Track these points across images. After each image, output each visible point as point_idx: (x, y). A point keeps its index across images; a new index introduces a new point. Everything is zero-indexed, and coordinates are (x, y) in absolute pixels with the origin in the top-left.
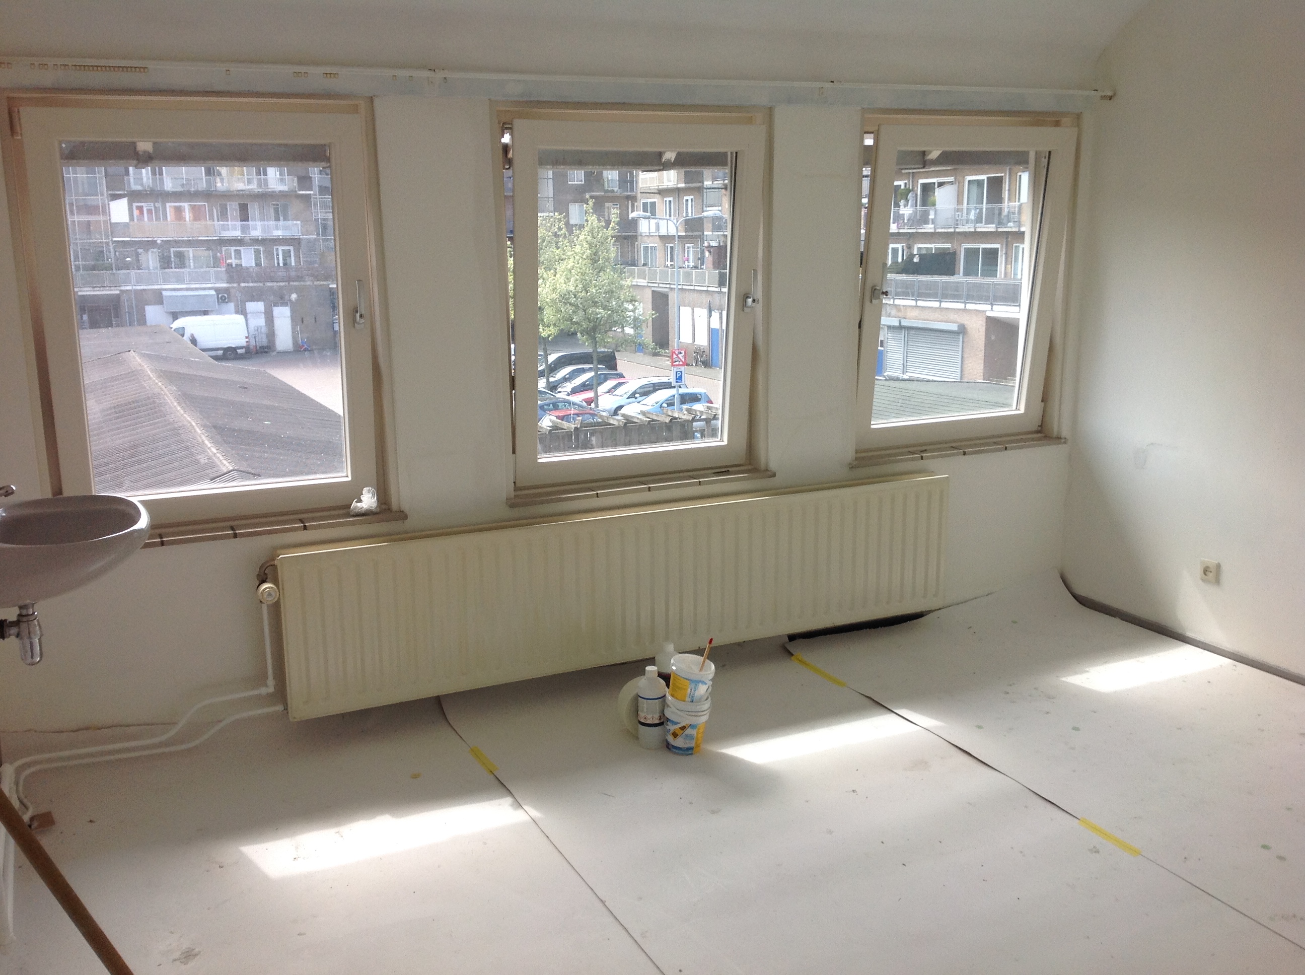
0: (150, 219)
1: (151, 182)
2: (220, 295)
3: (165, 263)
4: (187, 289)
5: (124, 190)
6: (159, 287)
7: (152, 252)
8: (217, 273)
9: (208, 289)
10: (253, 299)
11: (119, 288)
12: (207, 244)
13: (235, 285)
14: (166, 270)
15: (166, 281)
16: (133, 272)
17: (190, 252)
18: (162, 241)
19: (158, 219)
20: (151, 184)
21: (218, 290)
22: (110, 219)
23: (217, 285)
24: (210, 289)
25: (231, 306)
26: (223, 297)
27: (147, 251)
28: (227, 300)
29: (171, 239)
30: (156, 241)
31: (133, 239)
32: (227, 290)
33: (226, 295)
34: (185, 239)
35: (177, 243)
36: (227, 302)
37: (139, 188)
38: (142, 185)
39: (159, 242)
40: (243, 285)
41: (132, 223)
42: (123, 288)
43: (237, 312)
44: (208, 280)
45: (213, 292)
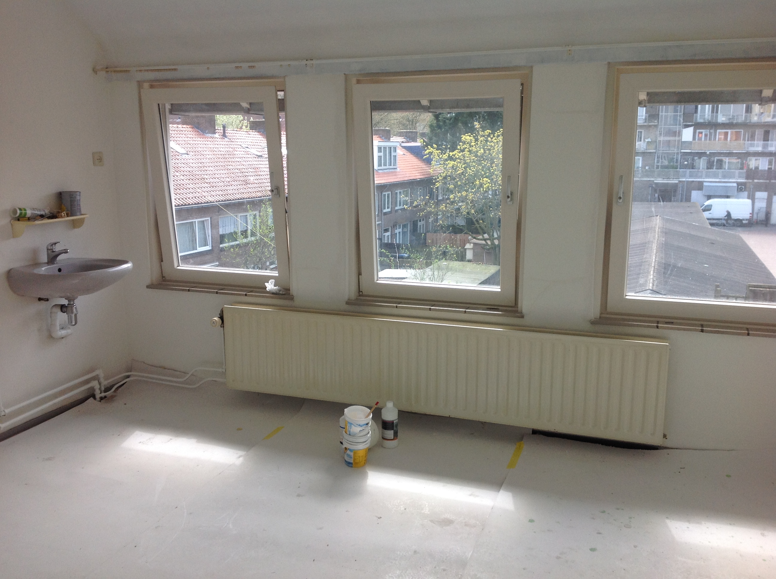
0: (706, 139)
1: (710, 117)
2: (739, 187)
3: (710, 166)
4: (719, 182)
5: (692, 122)
6: (702, 180)
7: (703, 159)
8: (740, 173)
9: (732, 183)
10: (760, 190)
11: (678, 179)
12: (739, 155)
13: (751, 181)
14: (709, 170)
15: (707, 176)
16: (688, 171)
17: (726, 160)
18: (710, 153)
19: (710, 139)
20: (710, 119)
21: (739, 184)
22: (681, 139)
23: (739, 181)
24: (734, 182)
25: (746, 193)
26: (741, 188)
27: (700, 158)
28: (743, 190)
29: (716, 151)
30: (706, 152)
31: (693, 151)
32: (744, 184)
33: (743, 187)
34: (725, 151)
35: (720, 154)
36: (743, 191)
37: (702, 121)
38: (704, 119)
39: (708, 153)
40: (756, 181)
41: (694, 142)
42: (681, 180)
43: (748, 198)
44: (734, 177)
45: (735, 185)
